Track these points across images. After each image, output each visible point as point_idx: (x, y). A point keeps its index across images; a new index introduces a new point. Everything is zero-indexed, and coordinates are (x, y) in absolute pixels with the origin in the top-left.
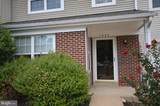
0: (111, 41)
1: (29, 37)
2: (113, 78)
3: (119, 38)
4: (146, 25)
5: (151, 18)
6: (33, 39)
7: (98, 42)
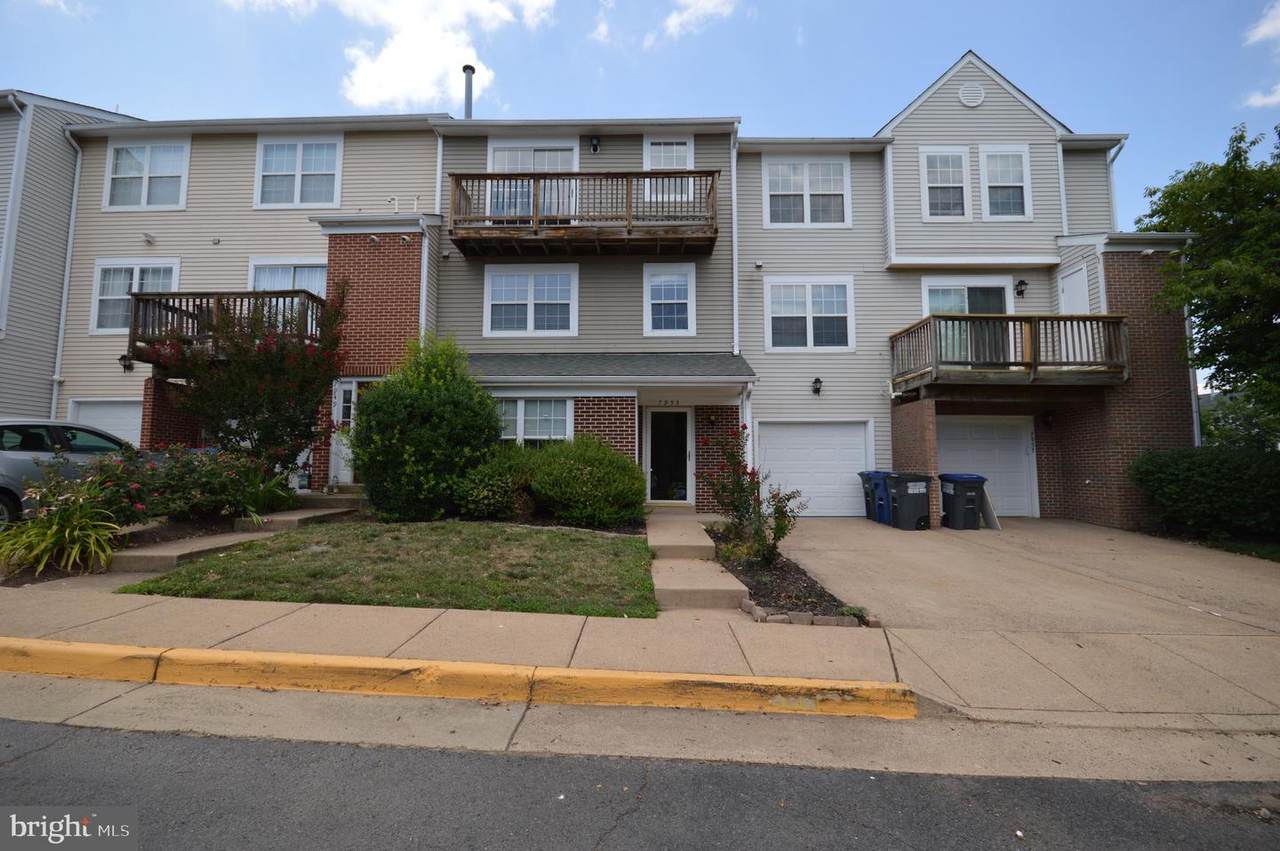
0: (684, 415)
1: (514, 401)
2: (684, 498)
3: (699, 410)
4: (745, 394)
5: (750, 386)
6: (521, 405)
7: (654, 415)
